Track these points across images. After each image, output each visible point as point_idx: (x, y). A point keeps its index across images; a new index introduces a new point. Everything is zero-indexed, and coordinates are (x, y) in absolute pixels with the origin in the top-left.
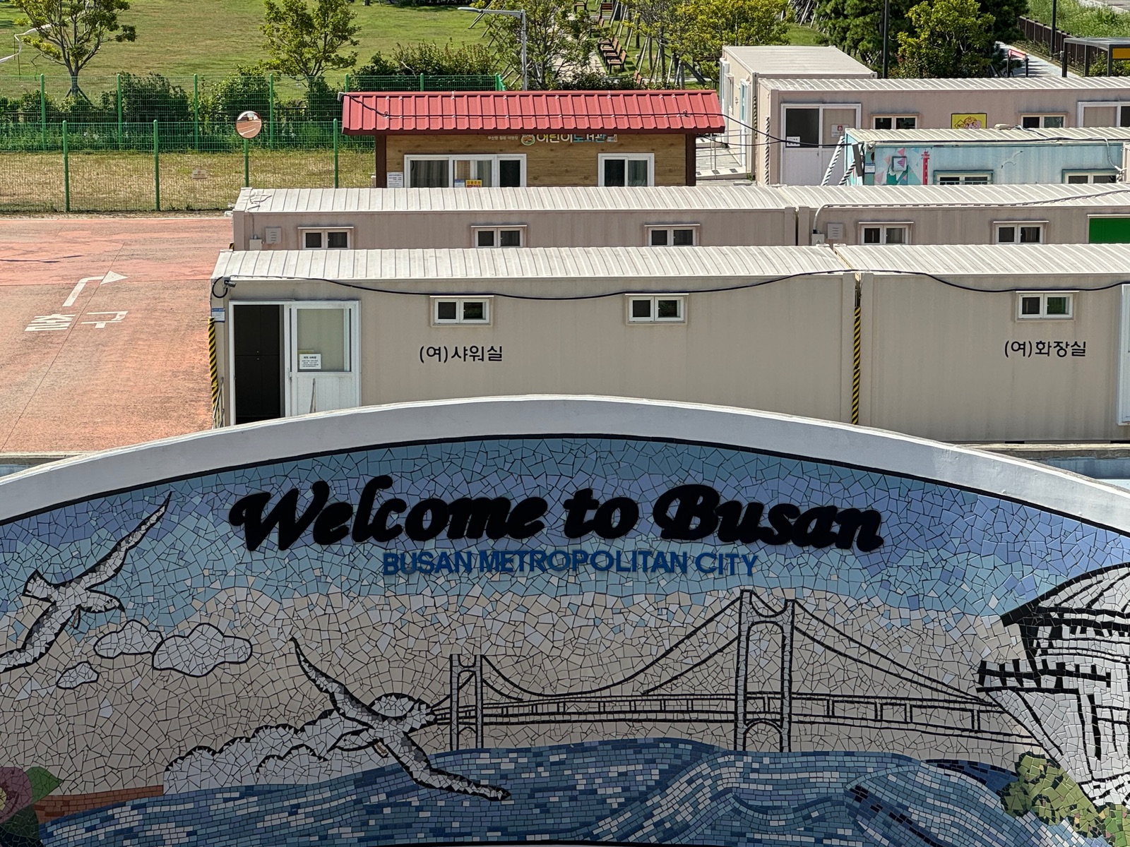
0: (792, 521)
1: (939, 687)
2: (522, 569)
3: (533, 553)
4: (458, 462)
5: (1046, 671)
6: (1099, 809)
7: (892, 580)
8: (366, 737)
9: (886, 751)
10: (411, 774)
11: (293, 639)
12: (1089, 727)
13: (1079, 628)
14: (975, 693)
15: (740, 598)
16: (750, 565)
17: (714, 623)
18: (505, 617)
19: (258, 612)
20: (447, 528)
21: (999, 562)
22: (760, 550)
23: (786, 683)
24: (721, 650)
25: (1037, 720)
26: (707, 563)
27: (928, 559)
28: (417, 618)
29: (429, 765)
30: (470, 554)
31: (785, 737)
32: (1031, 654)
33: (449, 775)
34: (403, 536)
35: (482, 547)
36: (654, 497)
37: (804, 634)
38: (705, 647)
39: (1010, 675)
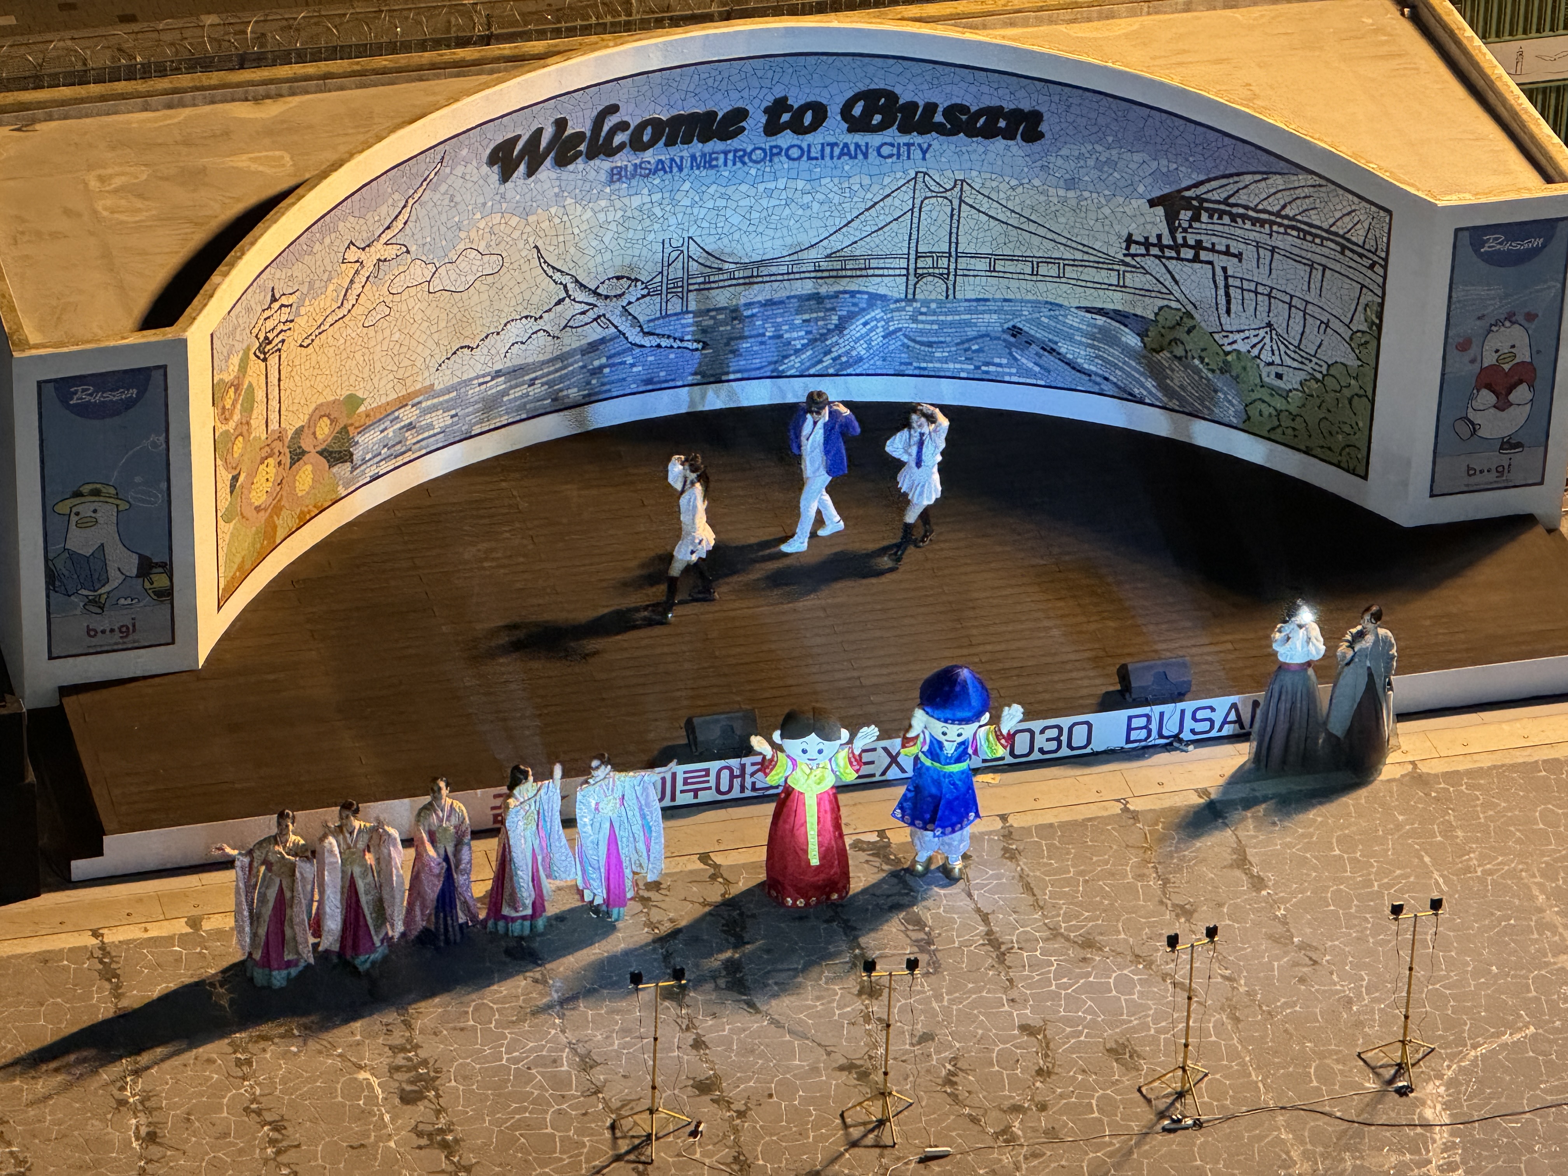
0: (964, 118)
1: (1091, 251)
2: (726, 164)
3: (736, 151)
4: (675, 85)
5: (1185, 244)
6: (1227, 353)
7: (1051, 166)
8: (591, 315)
9: (1040, 298)
10: (627, 338)
11: (536, 247)
12: (1221, 292)
13: (1216, 216)
14: (1122, 258)
15: (915, 178)
16: (924, 152)
17: (890, 198)
18: (710, 204)
19: (508, 230)
20: (664, 138)
21: (1147, 158)
22: (934, 140)
23: (953, 245)
24: (896, 220)
25: (1177, 282)
26: (886, 151)
27: (1083, 150)
28: (636, 213)
29: (642, 330)
30: (682, 158)
31: (951, 287)
32: (1172, 232)
33: (658, 335)
34: (627, 149)
35: (692, 151)
36: (841, 100)
37: (971, 206)
38: (881, 218)
39: (1154, 245)
